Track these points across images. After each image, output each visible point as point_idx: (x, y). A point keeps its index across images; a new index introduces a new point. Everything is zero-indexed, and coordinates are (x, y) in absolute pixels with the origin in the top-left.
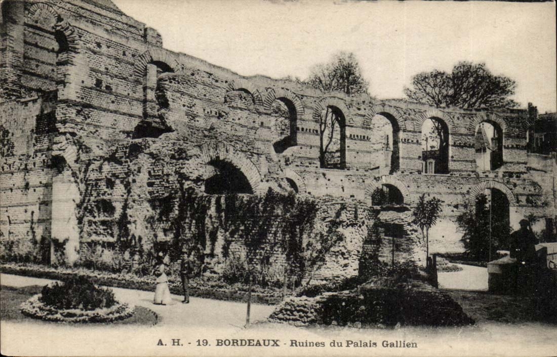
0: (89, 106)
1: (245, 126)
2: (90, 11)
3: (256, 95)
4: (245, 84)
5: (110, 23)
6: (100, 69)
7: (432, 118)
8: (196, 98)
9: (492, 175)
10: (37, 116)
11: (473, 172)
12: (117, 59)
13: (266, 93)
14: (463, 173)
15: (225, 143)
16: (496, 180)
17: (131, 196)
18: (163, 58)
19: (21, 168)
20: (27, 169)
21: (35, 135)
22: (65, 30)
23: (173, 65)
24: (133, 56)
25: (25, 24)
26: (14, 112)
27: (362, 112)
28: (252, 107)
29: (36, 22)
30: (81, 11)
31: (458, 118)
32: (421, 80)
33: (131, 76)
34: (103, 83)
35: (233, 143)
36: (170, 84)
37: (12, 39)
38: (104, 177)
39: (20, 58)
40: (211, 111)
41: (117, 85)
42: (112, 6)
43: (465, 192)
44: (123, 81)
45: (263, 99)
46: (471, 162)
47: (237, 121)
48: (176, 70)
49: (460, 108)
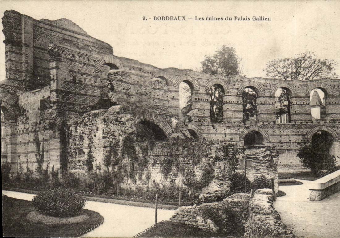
0: (69, 93)
1: (162, 100)
2: (71, 36)
3: (169, 80)
4: (162, 74)
5: (82, 42)
6: (75, 70)
7: (282, 88)
8: (131, 84)
9: (322, 123)
10: (41, 100)
11: (309, 120)
12: (84, 64)
13: (175, 78)
14: (303, 122)
15: (149, 110)
16: (325, 125)
17: (94, 145)
18: (112, 61)
19: (33, 130)
20: (36, 131)
21: (40, 111)
22: (54, 49)
23: (118, 65)
24: (94, 61)
25: (34, 47)
26: (29, 99)
27: (236, 86)
28: (166, 88)
29: (40, 45)
30: (66, 37)
31: (299, 87)
33: (93, 73)
34: (77, 79)
35: (154, 110)
36: (115, 77)
37: (27, 56)
38: (78, 134)
39: (31, 67)
40: (142, 91)
41: (85, 79)
42: (83, 32)
43: (305, 133)
44: (89, 76)
45: (174, 82)
46: (308, 114)
47: (157, 97)
48: (120, 67)
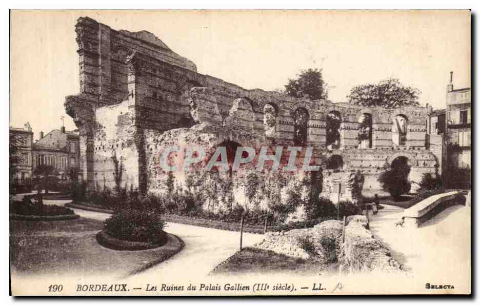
0: (149, 109)
1: (246, 120)
2: (152, 50)
3: (254, 101)
4: (247, 94)
5: (164, 58)
6: (156, 86)
7: (365, 114)
8: (215, 103)
9: (402, 148)
10: (119, 116)
11: (390, 146)
12: (166, 79)
13: (260, 100)
14: (384, 147)
15: (233, 130)
16: (405, 151)
18: (195, 79)
19: (110, 148)
20: (113, 149)
21: (117, 128)
25: (112, 60)
27: (320, 111)
28: (250, 108)
29: (119, 57)
31: (382, 114)
32: (359, 90)
33: (175, 90)
34: (158, 95)
36: (198, 94)
37: (104, 68)
39: (108, 80)
41: (166, 96)
43: (385, 159)
44: (170, 93)
45: (259, 103)
46: (389, 140)
47: (241, 117)
49: (383, 107)
